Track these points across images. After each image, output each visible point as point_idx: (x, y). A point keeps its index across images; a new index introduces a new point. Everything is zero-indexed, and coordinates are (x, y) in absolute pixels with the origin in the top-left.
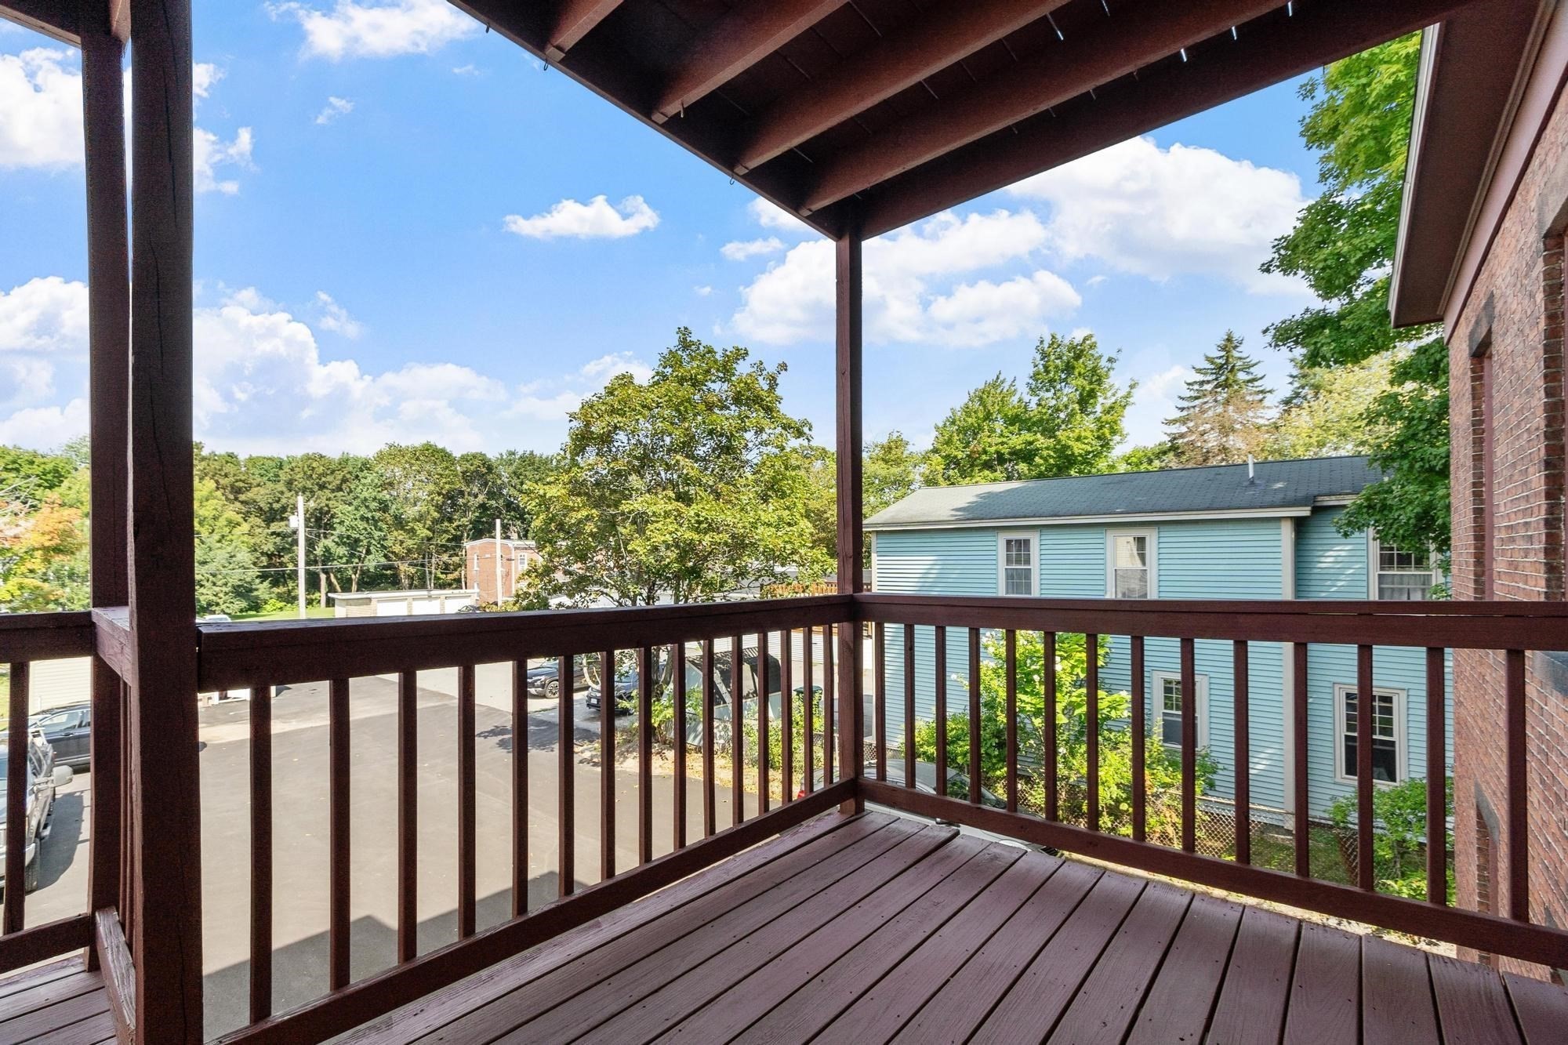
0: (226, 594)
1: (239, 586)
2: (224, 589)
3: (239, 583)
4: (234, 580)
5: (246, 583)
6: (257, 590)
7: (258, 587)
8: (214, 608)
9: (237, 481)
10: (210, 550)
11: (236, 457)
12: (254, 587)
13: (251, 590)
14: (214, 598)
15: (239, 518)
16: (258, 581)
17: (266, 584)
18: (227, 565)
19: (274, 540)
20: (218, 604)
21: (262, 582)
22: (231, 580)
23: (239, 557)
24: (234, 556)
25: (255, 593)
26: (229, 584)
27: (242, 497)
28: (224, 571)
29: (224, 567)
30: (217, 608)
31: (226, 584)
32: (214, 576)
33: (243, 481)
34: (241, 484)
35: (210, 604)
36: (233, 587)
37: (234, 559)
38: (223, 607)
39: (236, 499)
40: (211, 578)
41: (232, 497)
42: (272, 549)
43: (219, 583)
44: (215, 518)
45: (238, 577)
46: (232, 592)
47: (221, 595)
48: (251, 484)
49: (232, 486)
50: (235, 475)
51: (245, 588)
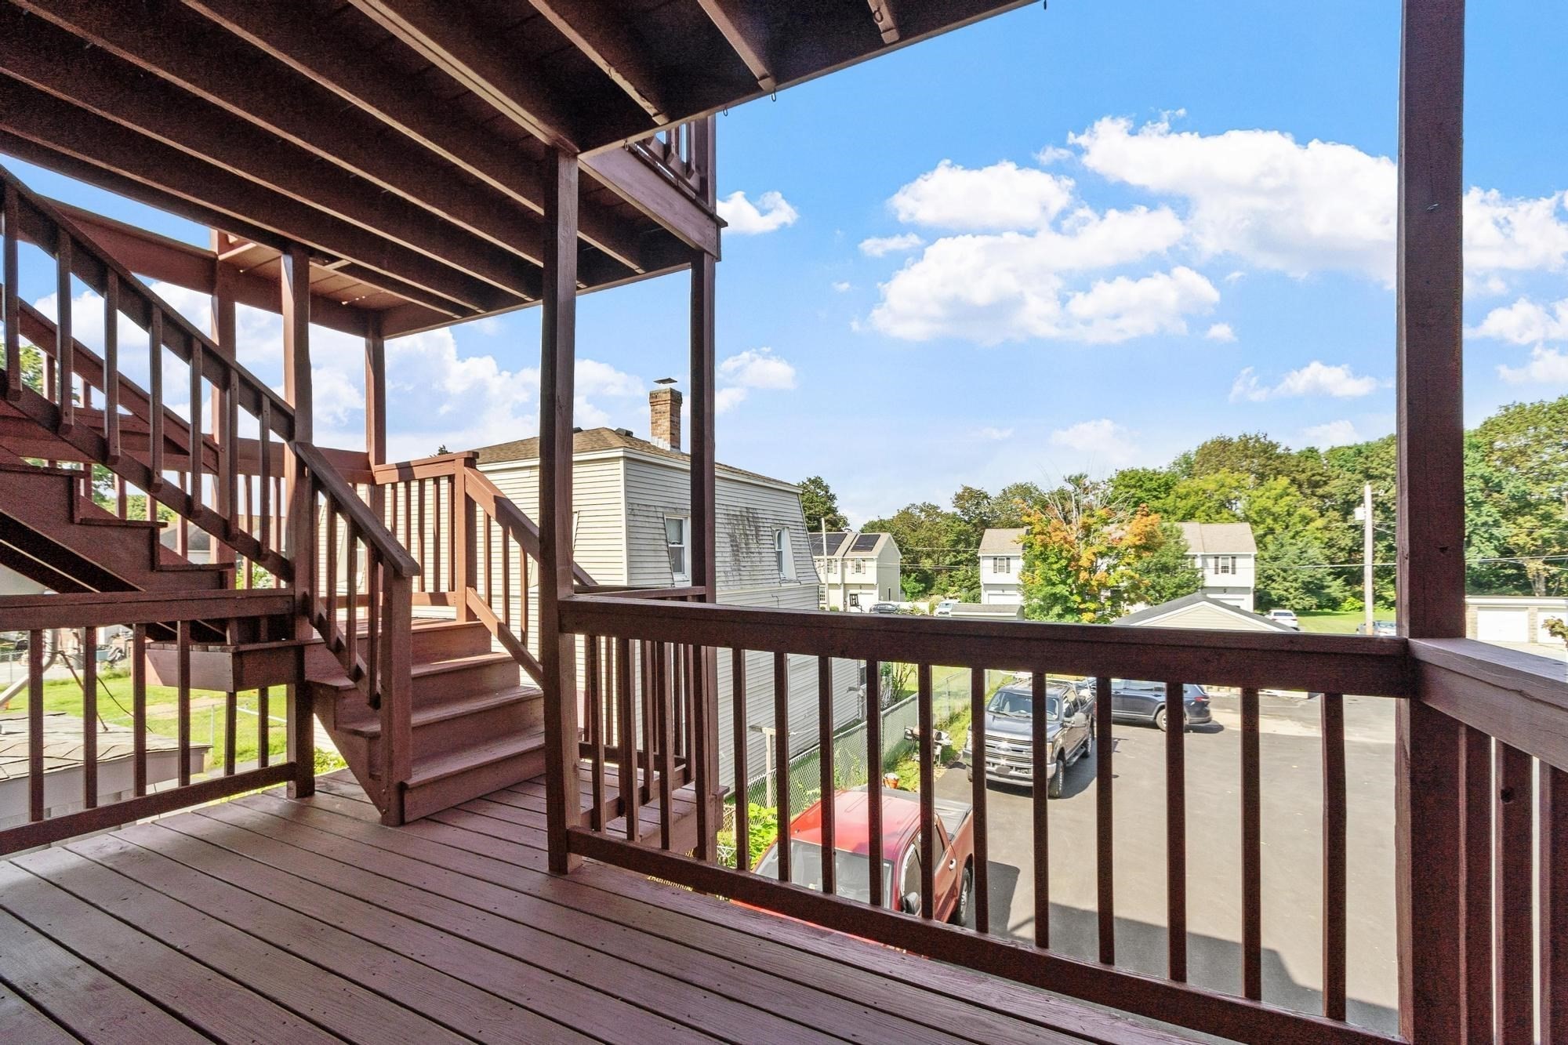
0: (1296, 589)
1: (1309, 583)
2: (1294, 585)
3: (1309, 579)
4: (1304, 577)
5: (1317, 579)
6: (1329, 587)
7: (1330, 584)
8: (1284, 603)
9: (1313, 475)
10: (1282, 546)
11: (1316, 451)
12: (1325, 584)
13: (1323, 587)
14: (1285, 593)
15: (1314, 513)
16: (1330, 578)
17: (1340, 581)
18: (1297, 561)
19: (1352, 535)
20: (1288, 599)
21: (1335, 579)
22: (1301, 576)
23: (1311, 552)
24: (1306, 552)
25: (1327, 591)
26: (1299, 580)
27: (1320, 491)
28: (1296, 567)
29: (1295, 563)
30: (1287, 603)
31: (1296, 580)
32: (1285, 571)
33: (1321, 475)
34: (1318, 478)
35: (1281, 599)
36: (1303, 582)
37: (1305, 555)
38: (1293, 602)
39: (1313, 494)
40: (1282, 574)
41: (1309, 491)
42: (1351, 544)
43: (1290, 579)
44: (1289, 514)
45: (1307, 573)
46: (1303, 589)
47: (1292, 590)
48: (1330, 477)
49: (1309, 480)
50: (1312, 469)
51: (1316, 584)
